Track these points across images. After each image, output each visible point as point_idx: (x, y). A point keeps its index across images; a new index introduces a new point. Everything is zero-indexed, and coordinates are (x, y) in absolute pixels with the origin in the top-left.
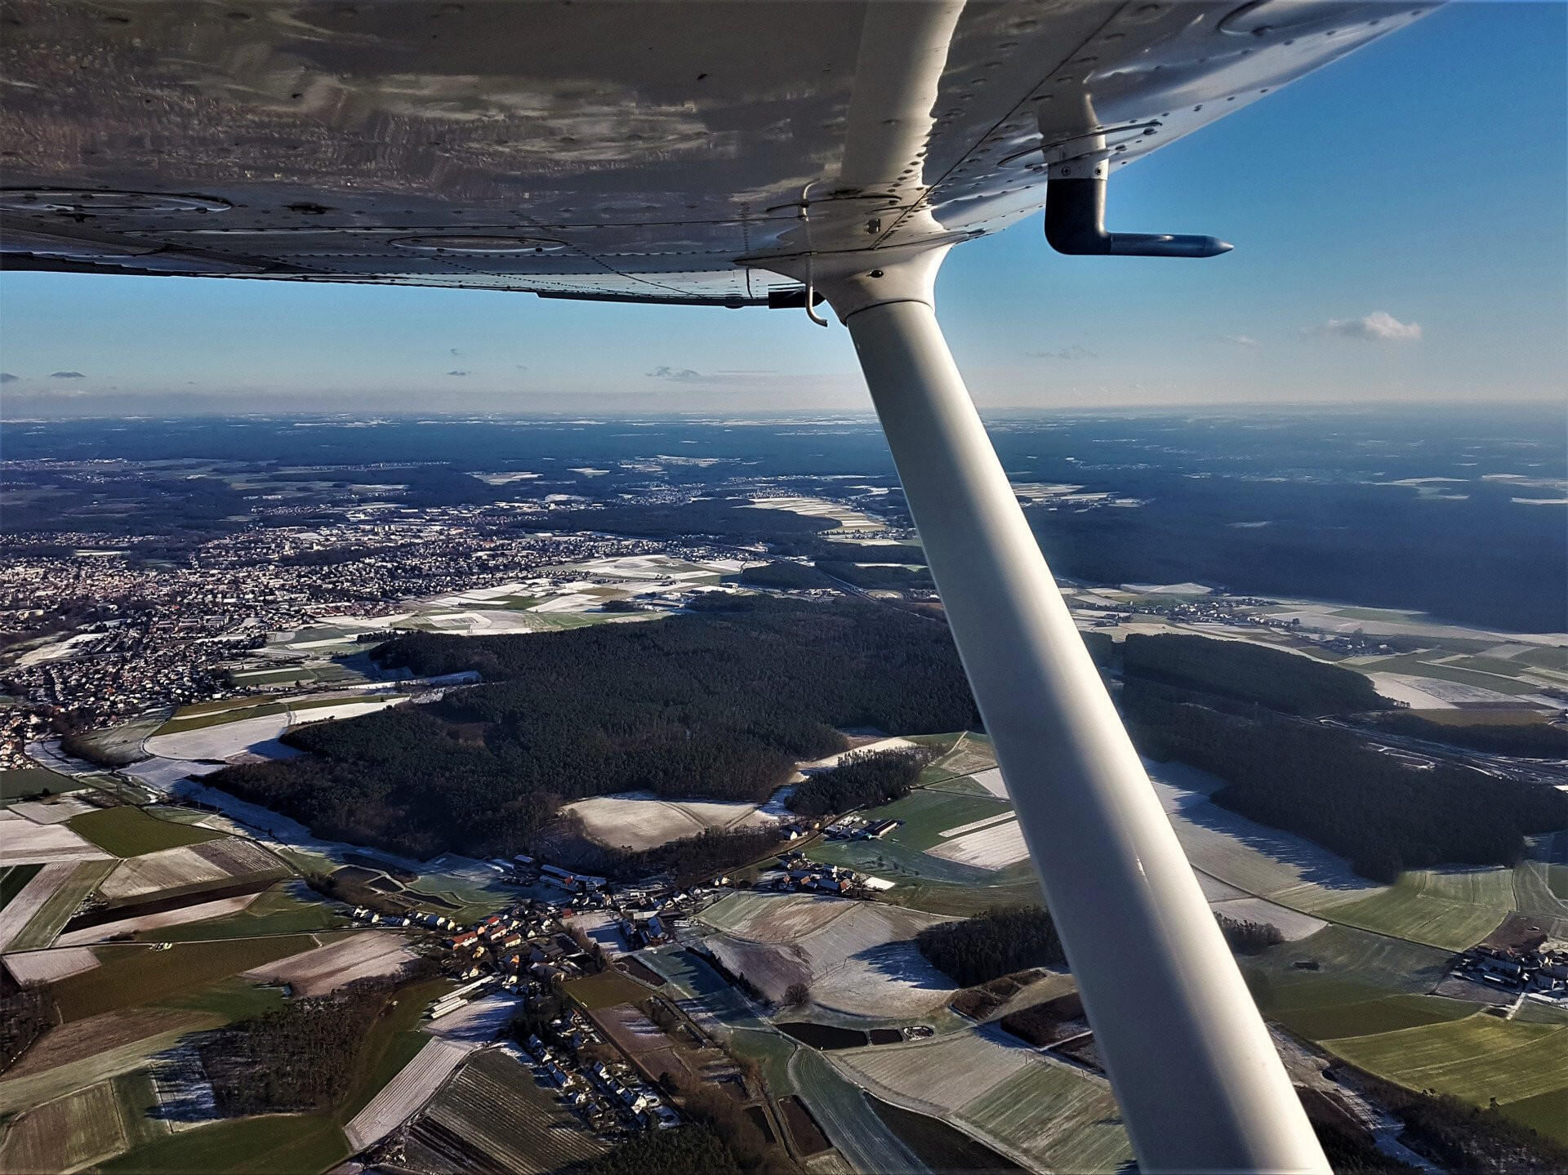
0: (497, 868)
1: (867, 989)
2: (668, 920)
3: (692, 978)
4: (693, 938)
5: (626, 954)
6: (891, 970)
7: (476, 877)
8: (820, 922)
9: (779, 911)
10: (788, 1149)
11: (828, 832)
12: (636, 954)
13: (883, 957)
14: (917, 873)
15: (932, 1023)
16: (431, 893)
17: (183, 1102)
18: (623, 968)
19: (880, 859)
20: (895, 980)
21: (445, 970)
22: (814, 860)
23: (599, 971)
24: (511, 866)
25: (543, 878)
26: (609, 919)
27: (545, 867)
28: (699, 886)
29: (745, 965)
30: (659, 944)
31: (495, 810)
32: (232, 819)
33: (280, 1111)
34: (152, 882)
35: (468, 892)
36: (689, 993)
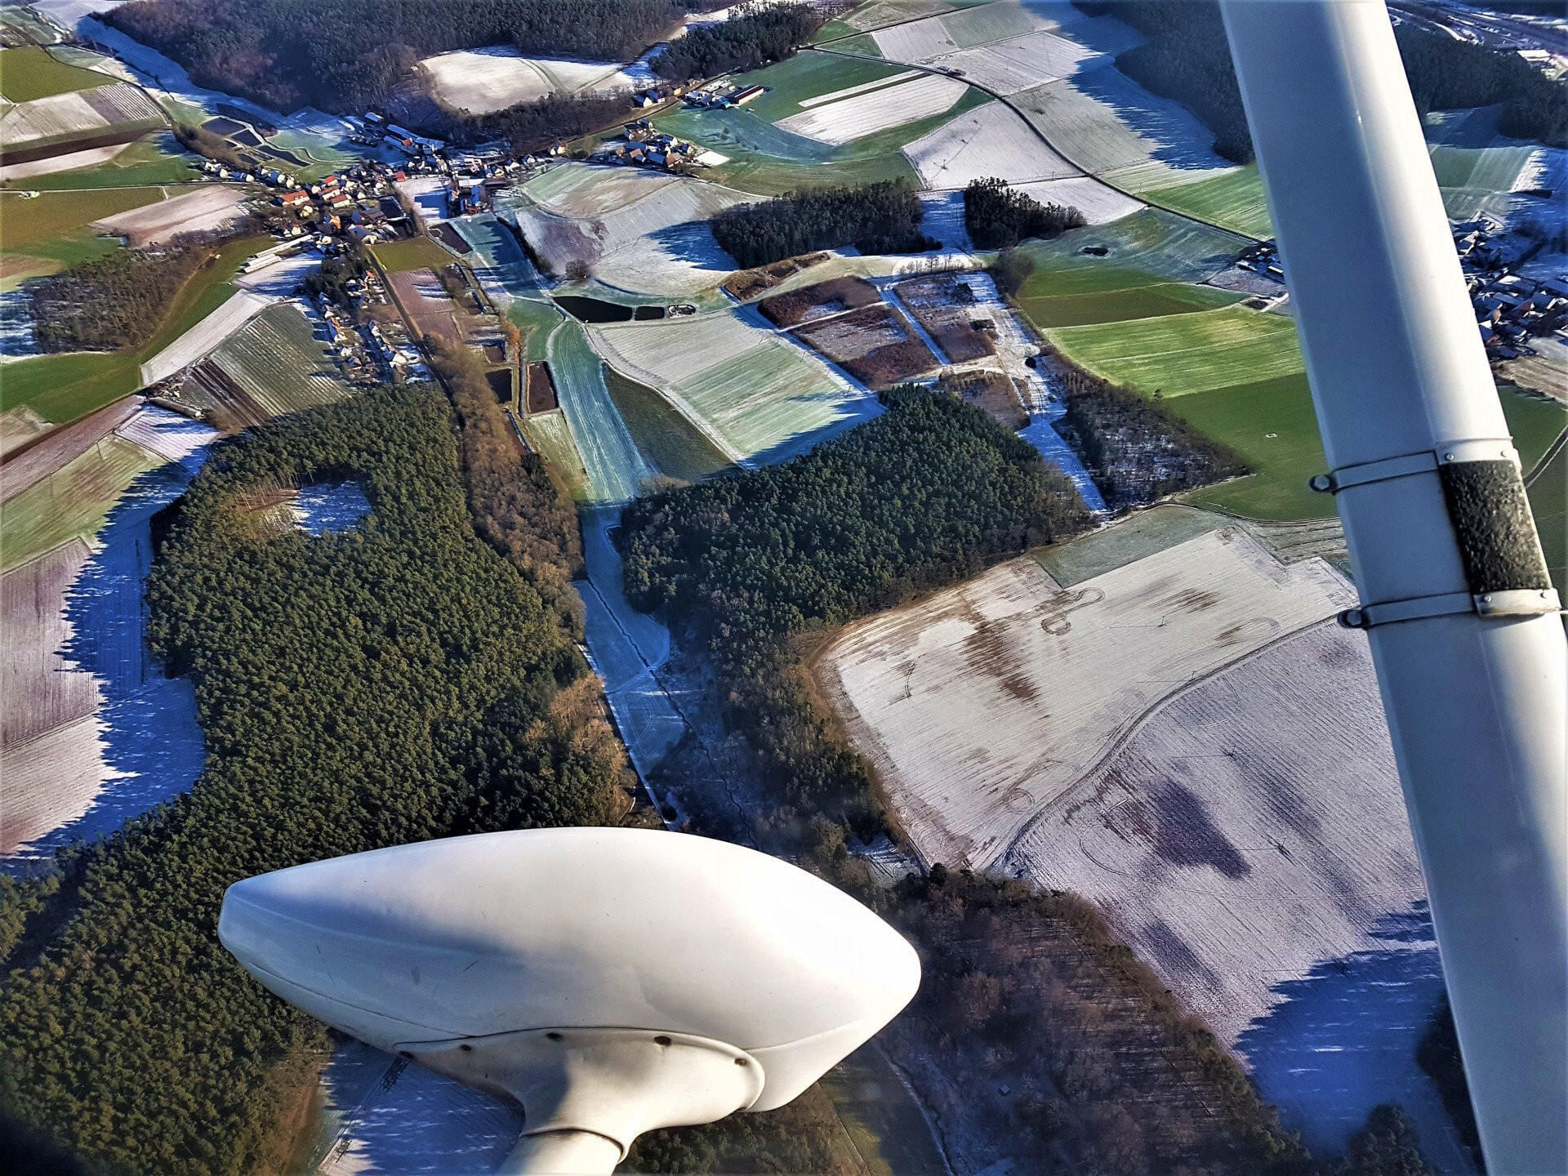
0: (349, 126)
1: (648, 268)
2: (491, 189)
3: (495, 248)
4: (508, 208)
5: (444, 221)
6: (677, 250)
7: (328, 135)
8: (631, 198)
9: (599, 185)
10: (520, 408)
11: (689, 99)
12: (452, 222)
13: (675, 239)
14: (756, 148)
15: (697, 302)
16: (284, 149)
17: (13, 339)
18: (436, 234)
19: (726, 131)
20: (678, 260)
21: (271, 227)
22: (660, 129)
23: (411, 235)
24: (362, 125)
25: (387, 138)
26: (440, 184)
27: (391, 127)
28: (535, 155)
29: (546, 240)
30: (473, 213)
31: (351, 63)
32: (126, 63)
33: (92, 350)
34: (36, 129)
35: (320, 149)
36: (488, 262)
